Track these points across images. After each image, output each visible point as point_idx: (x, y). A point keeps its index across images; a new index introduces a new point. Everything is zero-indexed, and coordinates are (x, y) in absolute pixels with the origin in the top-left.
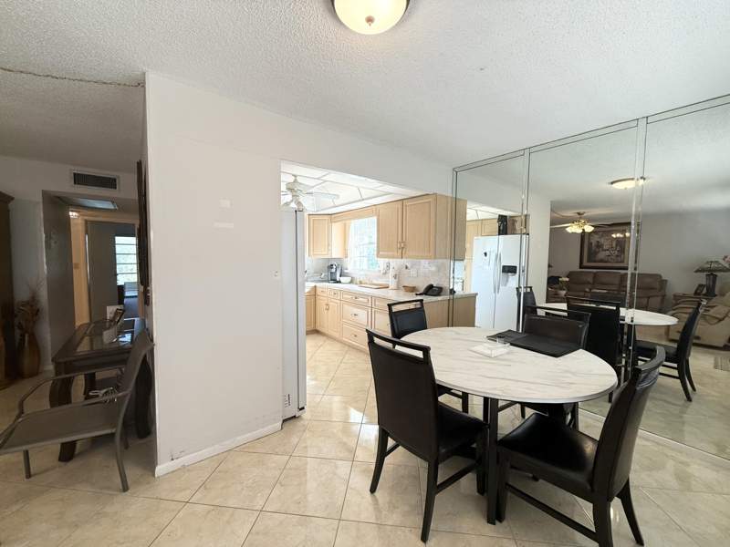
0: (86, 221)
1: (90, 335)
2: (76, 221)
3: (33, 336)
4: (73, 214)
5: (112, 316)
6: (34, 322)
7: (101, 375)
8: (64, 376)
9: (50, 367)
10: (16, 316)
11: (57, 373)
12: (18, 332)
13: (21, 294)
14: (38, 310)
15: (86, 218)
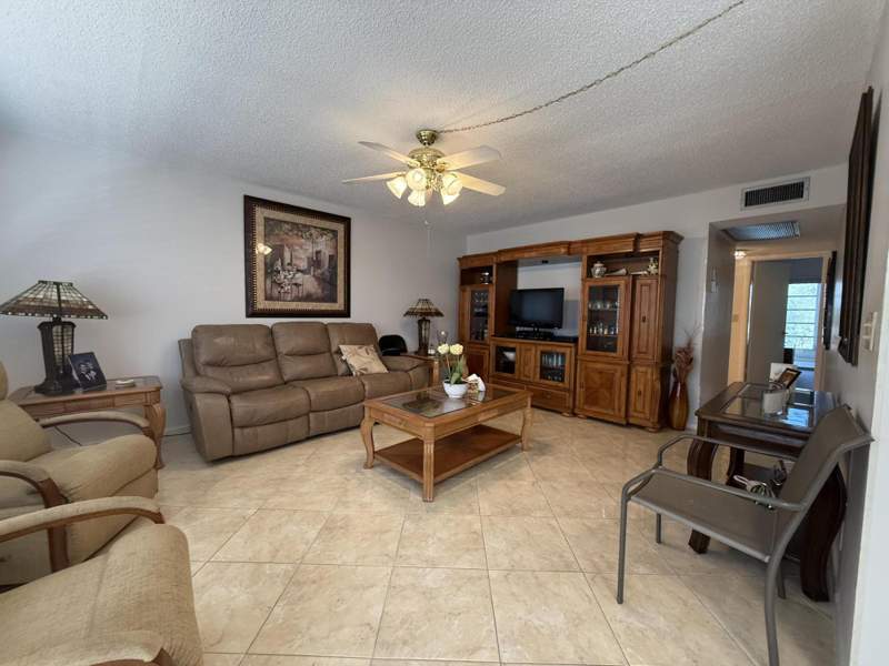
0: (753, 262)
1: (743, 397)
2: (741, 264)
3: (684, 387)
4: (739, 255)
5: (777, 377)
6: (688, 371)
7: (752, 457)
8: (705, 439)
9: (694, 425)
10: (673, 362)
11: (700, 432)
12: (672, 379)
13: (679, 341)
14: (692, 359)
15: (754, 258)
